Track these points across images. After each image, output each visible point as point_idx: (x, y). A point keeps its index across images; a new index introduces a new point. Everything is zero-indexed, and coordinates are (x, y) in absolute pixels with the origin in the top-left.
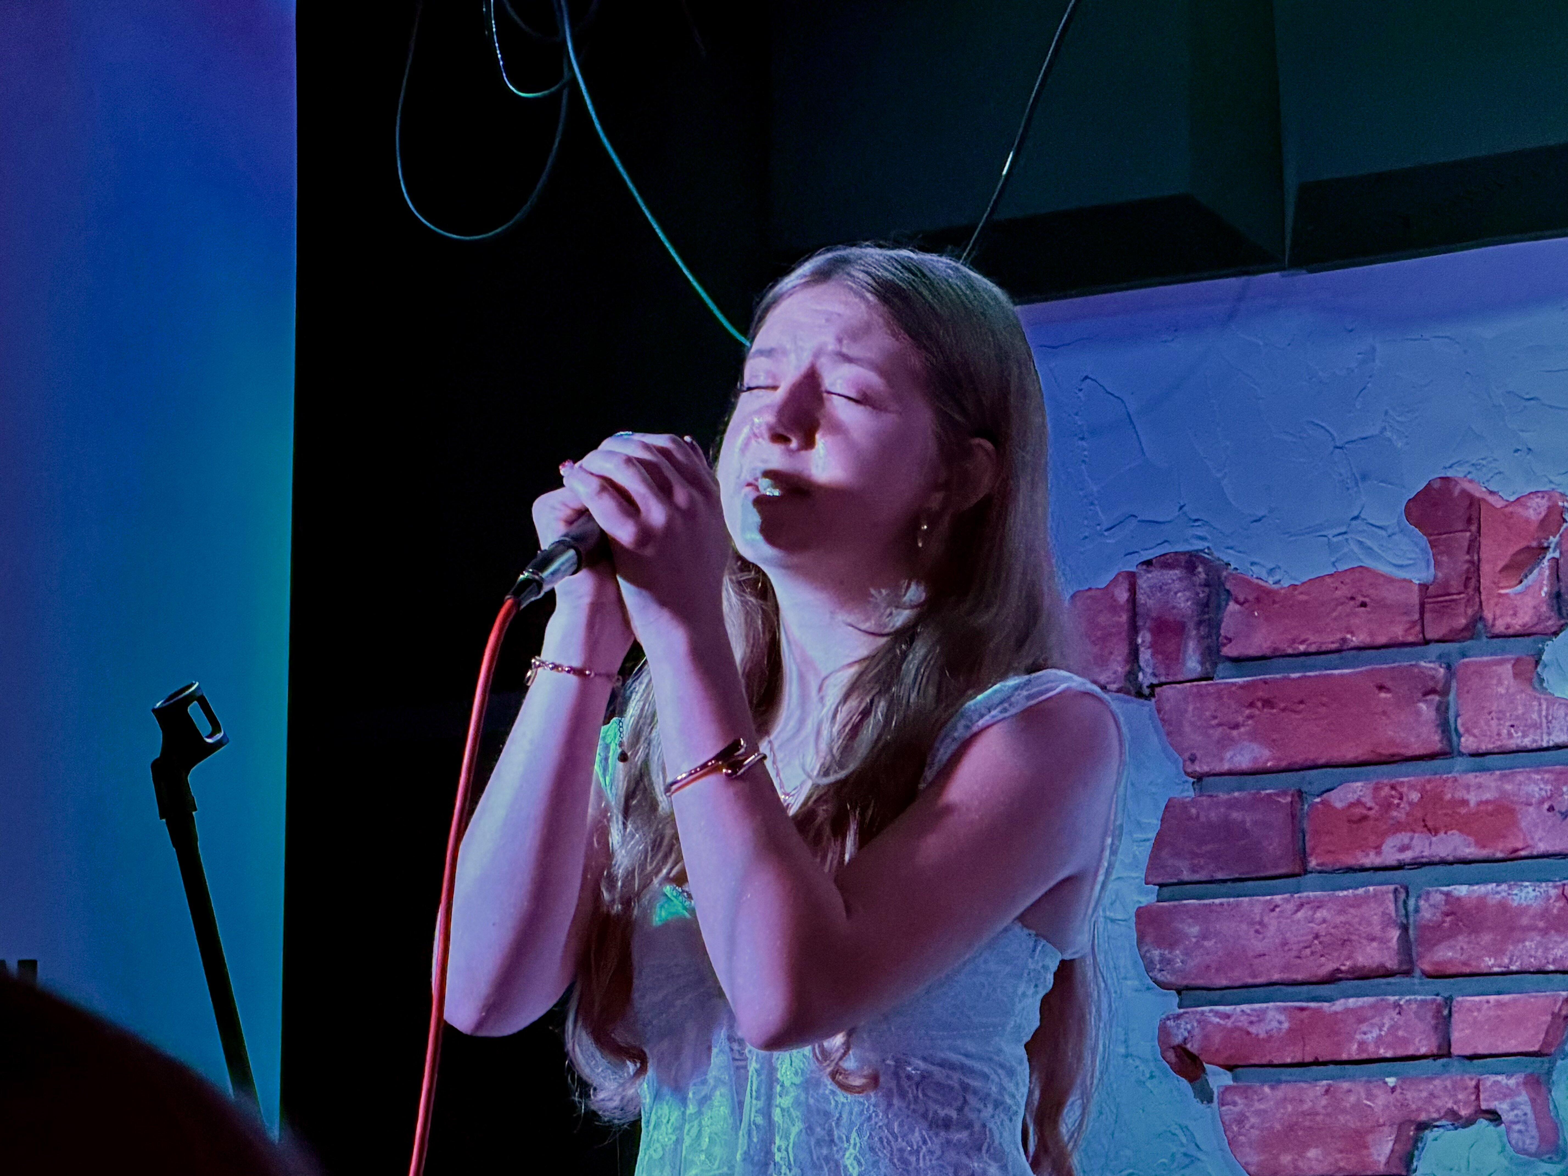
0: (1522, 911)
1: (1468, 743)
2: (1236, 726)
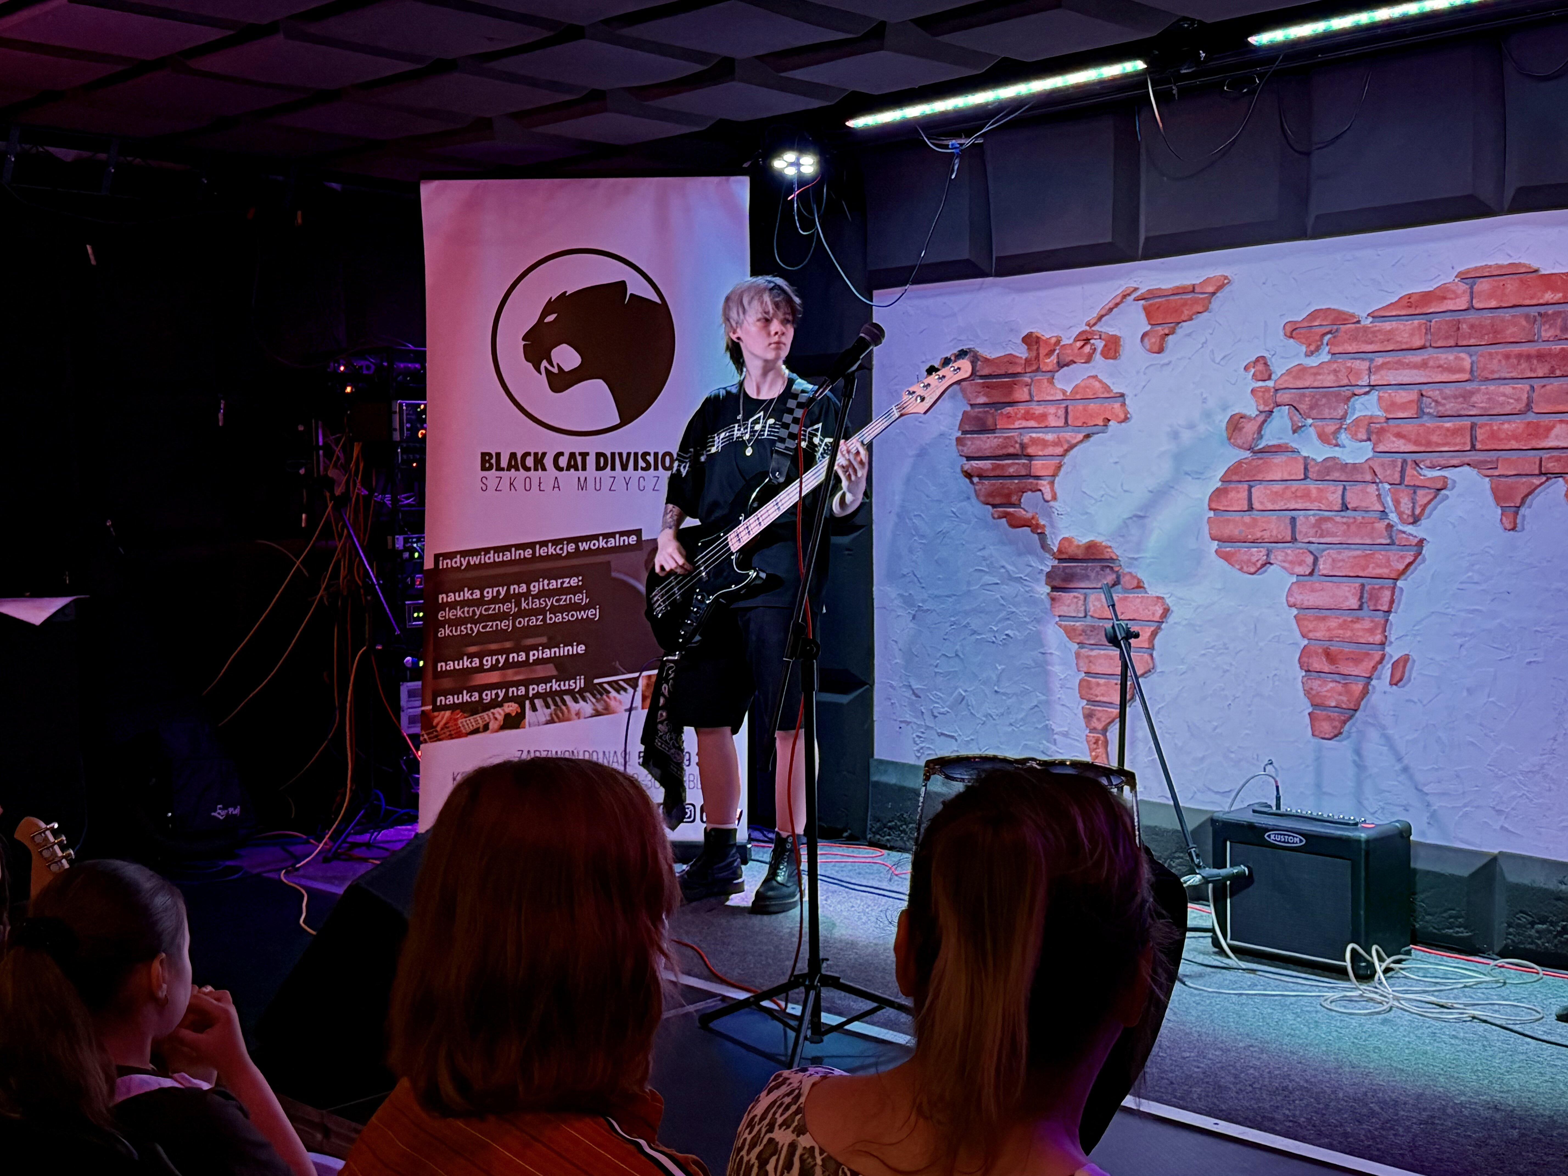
0: (1047, 441)
1: (1035, 399)
2: (979, 393)
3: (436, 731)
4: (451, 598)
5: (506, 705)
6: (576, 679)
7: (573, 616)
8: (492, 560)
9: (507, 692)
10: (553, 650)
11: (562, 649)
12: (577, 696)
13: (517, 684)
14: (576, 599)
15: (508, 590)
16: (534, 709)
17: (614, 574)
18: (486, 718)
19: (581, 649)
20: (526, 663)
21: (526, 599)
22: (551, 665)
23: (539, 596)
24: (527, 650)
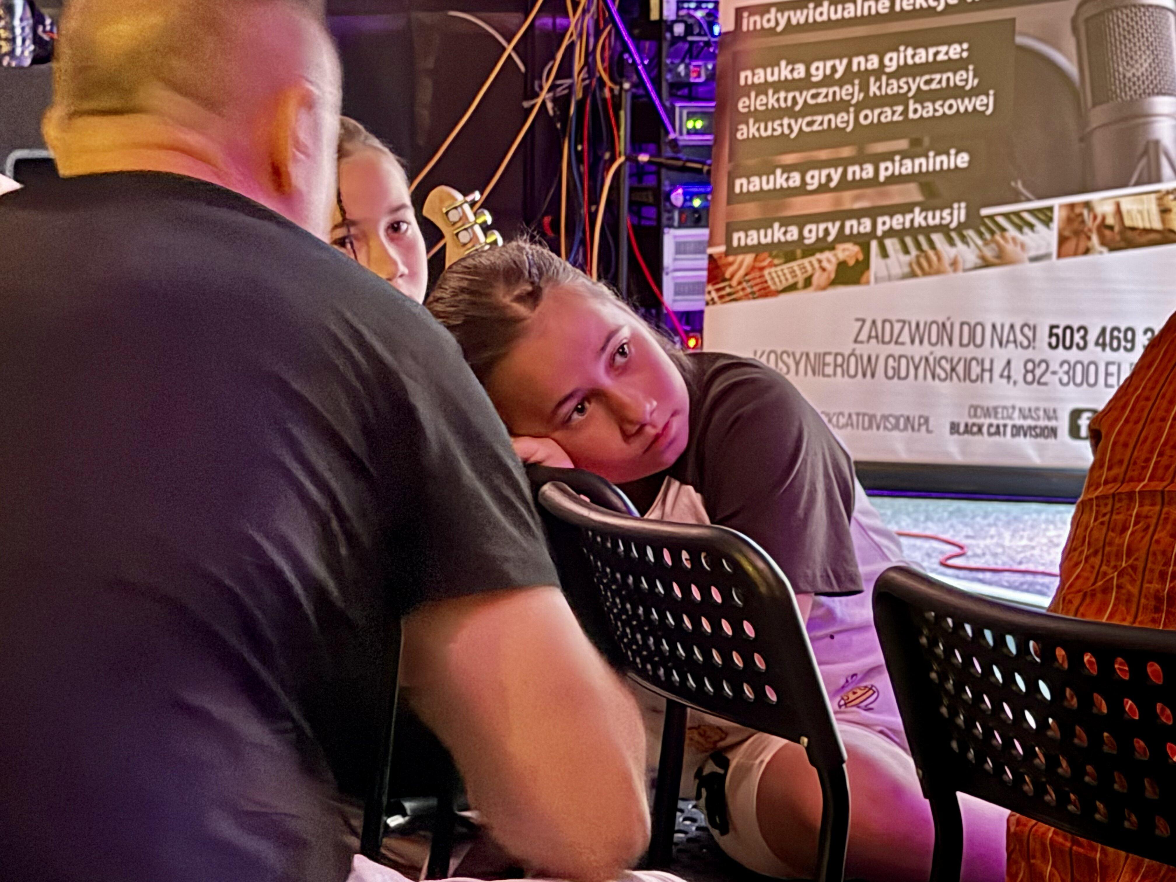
3: (730, 286)
4: (760, 76)
5: (840, 247)
6: (952, 208)
7: (951, 107)
8: (825, 18)
9: (842, 228)
10: (917, 162)
11: (931, 161)
12: (954, 235)
13: (858, 214)
14: (958, 78)
15: (850, 64)
16: (884, 254)
17: (1019, 40)
18: (809, 268)
19: (963, 160)
20: (874, 182)
21: (878, 79)
22: (913, 187)
23: (897, 74)
24: (877, 160)
